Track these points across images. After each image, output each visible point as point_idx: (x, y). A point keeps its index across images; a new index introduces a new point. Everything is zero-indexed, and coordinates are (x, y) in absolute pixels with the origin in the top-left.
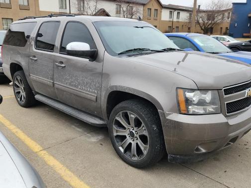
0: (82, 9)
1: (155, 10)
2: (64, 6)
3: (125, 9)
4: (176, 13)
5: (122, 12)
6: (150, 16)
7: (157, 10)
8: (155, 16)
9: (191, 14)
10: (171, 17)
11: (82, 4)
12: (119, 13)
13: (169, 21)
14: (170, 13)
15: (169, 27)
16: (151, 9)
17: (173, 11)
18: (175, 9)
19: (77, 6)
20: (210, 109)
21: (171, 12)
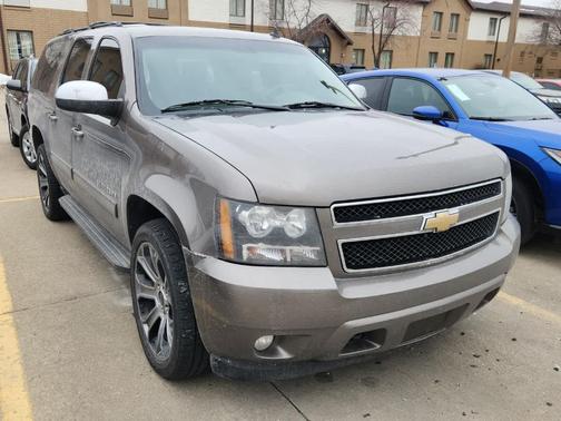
0: (279, 17)
1: (452, 15)
2: (240, 9)
3: (376, 14)
4: (505, 24)
5: (369, 22)
6: (439, 30)
7: (458, 15)
8: (451, 30)
9: (546, 26)
10: (492, 33)
11: (279, 6)
12: (362, 23)
13: (488, 42)
14: (491, 23)
15: (486, 55)
16: (441, 14)
17: (499, 17)
18: (505, 14)
19: (268, 10)
20: (309, 252)
21: (493, 22)
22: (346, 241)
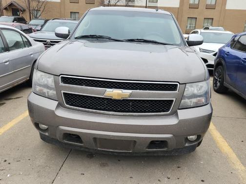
22: (65, 92)
